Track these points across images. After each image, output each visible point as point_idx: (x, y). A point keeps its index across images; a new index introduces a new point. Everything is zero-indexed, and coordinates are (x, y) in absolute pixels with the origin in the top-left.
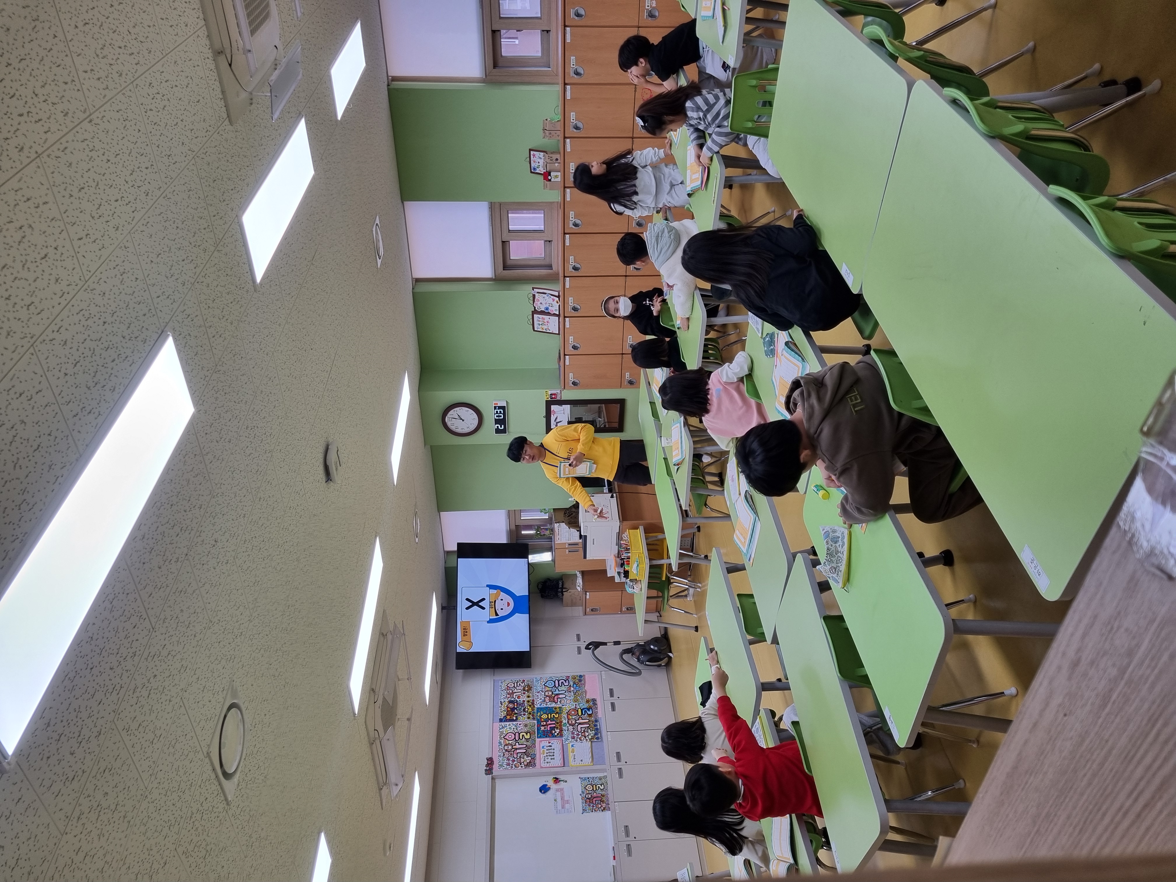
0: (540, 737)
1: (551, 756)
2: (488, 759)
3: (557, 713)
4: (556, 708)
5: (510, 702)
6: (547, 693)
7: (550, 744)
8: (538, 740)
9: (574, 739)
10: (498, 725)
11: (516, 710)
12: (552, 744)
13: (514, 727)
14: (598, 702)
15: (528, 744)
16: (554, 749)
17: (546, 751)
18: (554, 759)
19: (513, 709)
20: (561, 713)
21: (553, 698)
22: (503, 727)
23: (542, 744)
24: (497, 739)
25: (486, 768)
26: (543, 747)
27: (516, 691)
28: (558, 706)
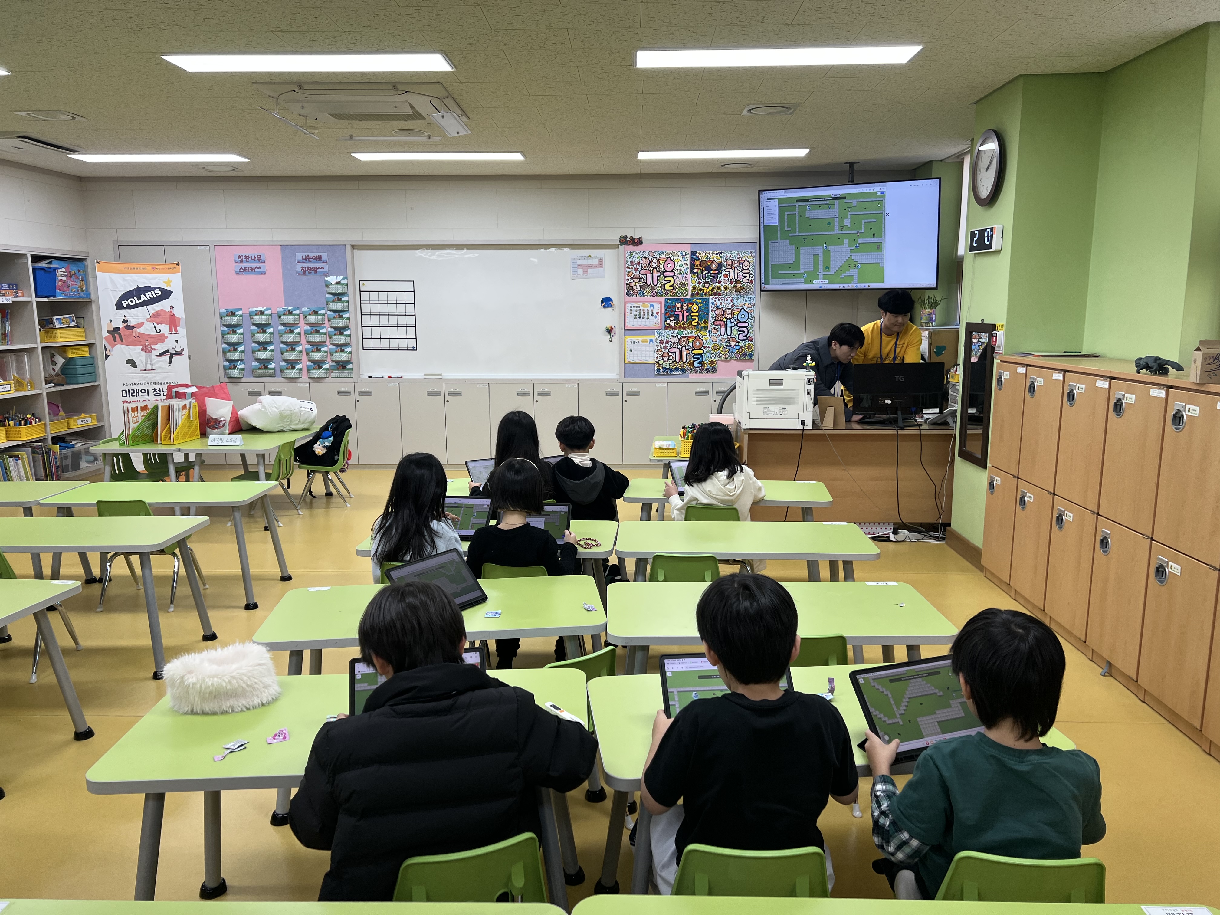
0: (666, 302)
1: (640, 314)
2: (639, 239)
3: (699, 324)
4: (705, 322)
5: (720, 265)
6: (728, 311)
7: (655, 314)
8: (662, 299)
9: (660, 343)
10: (688, 250)
11: (706, 272)
12: (656, 317)
13: (683, 270)
14: (710, 376)
15: (658, 287)
16: (648, 319)
17: (646, 309)
18: (635, 318)
19: (709, 269)
20: (697, 328)
21: (721, 320)
22: (683, 256)
23: (658, 305)
24: (668, 250)
25: (629, 237)
26: (652, 305)
27: (736, 271)
28: (709, 325)
